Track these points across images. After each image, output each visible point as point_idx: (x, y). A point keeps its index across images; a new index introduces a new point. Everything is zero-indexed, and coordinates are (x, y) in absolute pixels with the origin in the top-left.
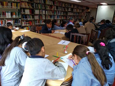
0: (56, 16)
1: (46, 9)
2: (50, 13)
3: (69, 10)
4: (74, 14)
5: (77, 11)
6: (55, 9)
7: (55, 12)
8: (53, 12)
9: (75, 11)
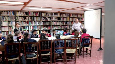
0: (32, 27)
1: (17, 20)
2: (22, 24)
3: (54, 19)
4: (63, 23)
5: (68, 20)
6: (30, 20)
7: (30, 22)
8: (27, 22)
9: (65, 20)
